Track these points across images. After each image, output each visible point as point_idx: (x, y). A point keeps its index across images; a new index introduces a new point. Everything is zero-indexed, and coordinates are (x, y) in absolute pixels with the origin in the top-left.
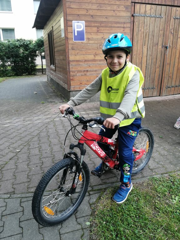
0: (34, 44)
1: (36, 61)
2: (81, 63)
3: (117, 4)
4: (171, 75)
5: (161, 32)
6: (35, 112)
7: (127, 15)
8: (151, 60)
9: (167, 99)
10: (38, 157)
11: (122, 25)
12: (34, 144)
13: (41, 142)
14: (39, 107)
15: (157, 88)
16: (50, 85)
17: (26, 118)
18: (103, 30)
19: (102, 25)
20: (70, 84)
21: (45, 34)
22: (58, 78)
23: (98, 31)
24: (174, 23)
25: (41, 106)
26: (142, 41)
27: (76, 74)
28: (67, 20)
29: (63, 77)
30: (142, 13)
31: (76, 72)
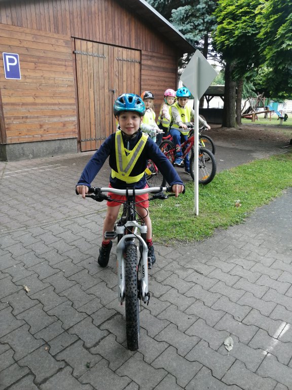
3: (54, 37)
5: (106, 74)
7: (68, 51)
8: (99, 105)
11: (64, 63)
18: (42, 67)
19: (40, 60)
24: (117, 64)
26: (87, 83)
27: (13, 121)
30: (84, 51)
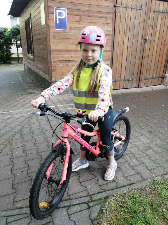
0: (9, 32)
1: (11, 50)
2: (63, 53)
4: (149, 67)
5: (142, 25)
6: (15, 104)
7: (109, 5)
8: (131, 52)
9: (146, 90)
10: (22, 159)
11: (105, 15)
12: (16, 143)
13: (24, 141)
14: (18, 99)
15: (136, 79)
16: (28, 75)
17: (5, 111)
18: (86, 19)
19: (85, 14)
20: (52, 75)
21: (22, 22)
22: (37, 68)
23: (80, 20)
24: (153, 16)
25: (21, 98)
26: (123, 33)
27: (58, 65)
28: (48, 7)
29: (42, 66)
30: (124, 4)
31: (58, 63)
